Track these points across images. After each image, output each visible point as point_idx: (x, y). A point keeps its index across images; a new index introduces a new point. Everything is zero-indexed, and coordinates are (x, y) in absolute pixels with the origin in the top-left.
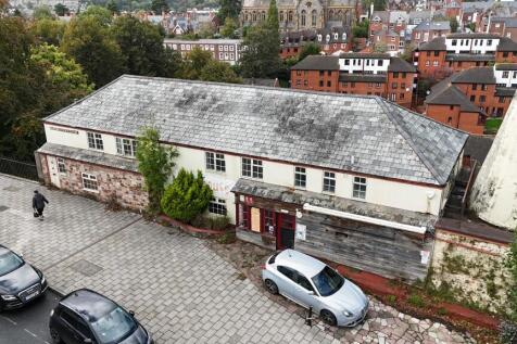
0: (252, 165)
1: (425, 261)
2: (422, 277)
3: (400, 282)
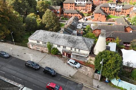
1: (87, 59)
2: (87, 61)
3: (84, 62)
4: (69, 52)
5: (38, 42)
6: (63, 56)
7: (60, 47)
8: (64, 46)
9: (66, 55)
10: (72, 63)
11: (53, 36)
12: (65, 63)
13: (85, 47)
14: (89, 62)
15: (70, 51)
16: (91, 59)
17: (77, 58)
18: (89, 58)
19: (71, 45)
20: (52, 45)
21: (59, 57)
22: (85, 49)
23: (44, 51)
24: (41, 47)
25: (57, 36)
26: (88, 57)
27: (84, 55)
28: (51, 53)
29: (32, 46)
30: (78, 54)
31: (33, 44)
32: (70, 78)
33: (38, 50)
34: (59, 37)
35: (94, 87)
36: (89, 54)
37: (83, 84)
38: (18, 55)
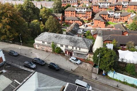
0: (67, 46)
3: (84, 59)
4: (70, 51)
5: (43, 42)
6: (65, 55)
7: (63, 46)
8: (66, 46)
9: (68, 54)
10: (74, 60)
11: (56, 37)
12: (67, 60)
13: (85, 46)
14: (88, 59)
15: (72, 50)
16: (90, 56)
17: (78, 56)
18: (88, 56)
19: (73, 44)
20: (56, 45)
21: (62, 55)
22: (85, 48)
23: (49, 50)
24: (45, 47)
25: (60, 37)
26: (87, 54)
27: (84, 53)
28: (54, 52)
29: (38, 46)
30: (79, 52)
31: (39, 45)
32: (72, 72)
33: (43, 50)
34: (61, 38)
35: (92, 79)
36: (88, 51)
37: (83, 77)
38: (26, 54)
